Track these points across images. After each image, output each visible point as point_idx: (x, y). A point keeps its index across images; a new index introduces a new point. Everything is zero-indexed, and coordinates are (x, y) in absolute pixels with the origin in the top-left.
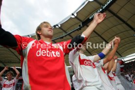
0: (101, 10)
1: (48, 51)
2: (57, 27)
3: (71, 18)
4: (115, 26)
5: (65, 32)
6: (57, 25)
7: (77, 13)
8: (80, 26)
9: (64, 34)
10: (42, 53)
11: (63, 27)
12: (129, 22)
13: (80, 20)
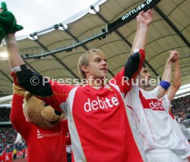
0: (143, 6)
1: (100, 101)
2: (61, 28)
3: (89, 13)
4: (163, 37)
5: (76, 39)
6: (61, 25)
7: (100, 6)
8: (103, 31)
9: (74, 44)
10: (93, 105)
11: (72, 31)
12: (185, 34)
13: (106, 21)
